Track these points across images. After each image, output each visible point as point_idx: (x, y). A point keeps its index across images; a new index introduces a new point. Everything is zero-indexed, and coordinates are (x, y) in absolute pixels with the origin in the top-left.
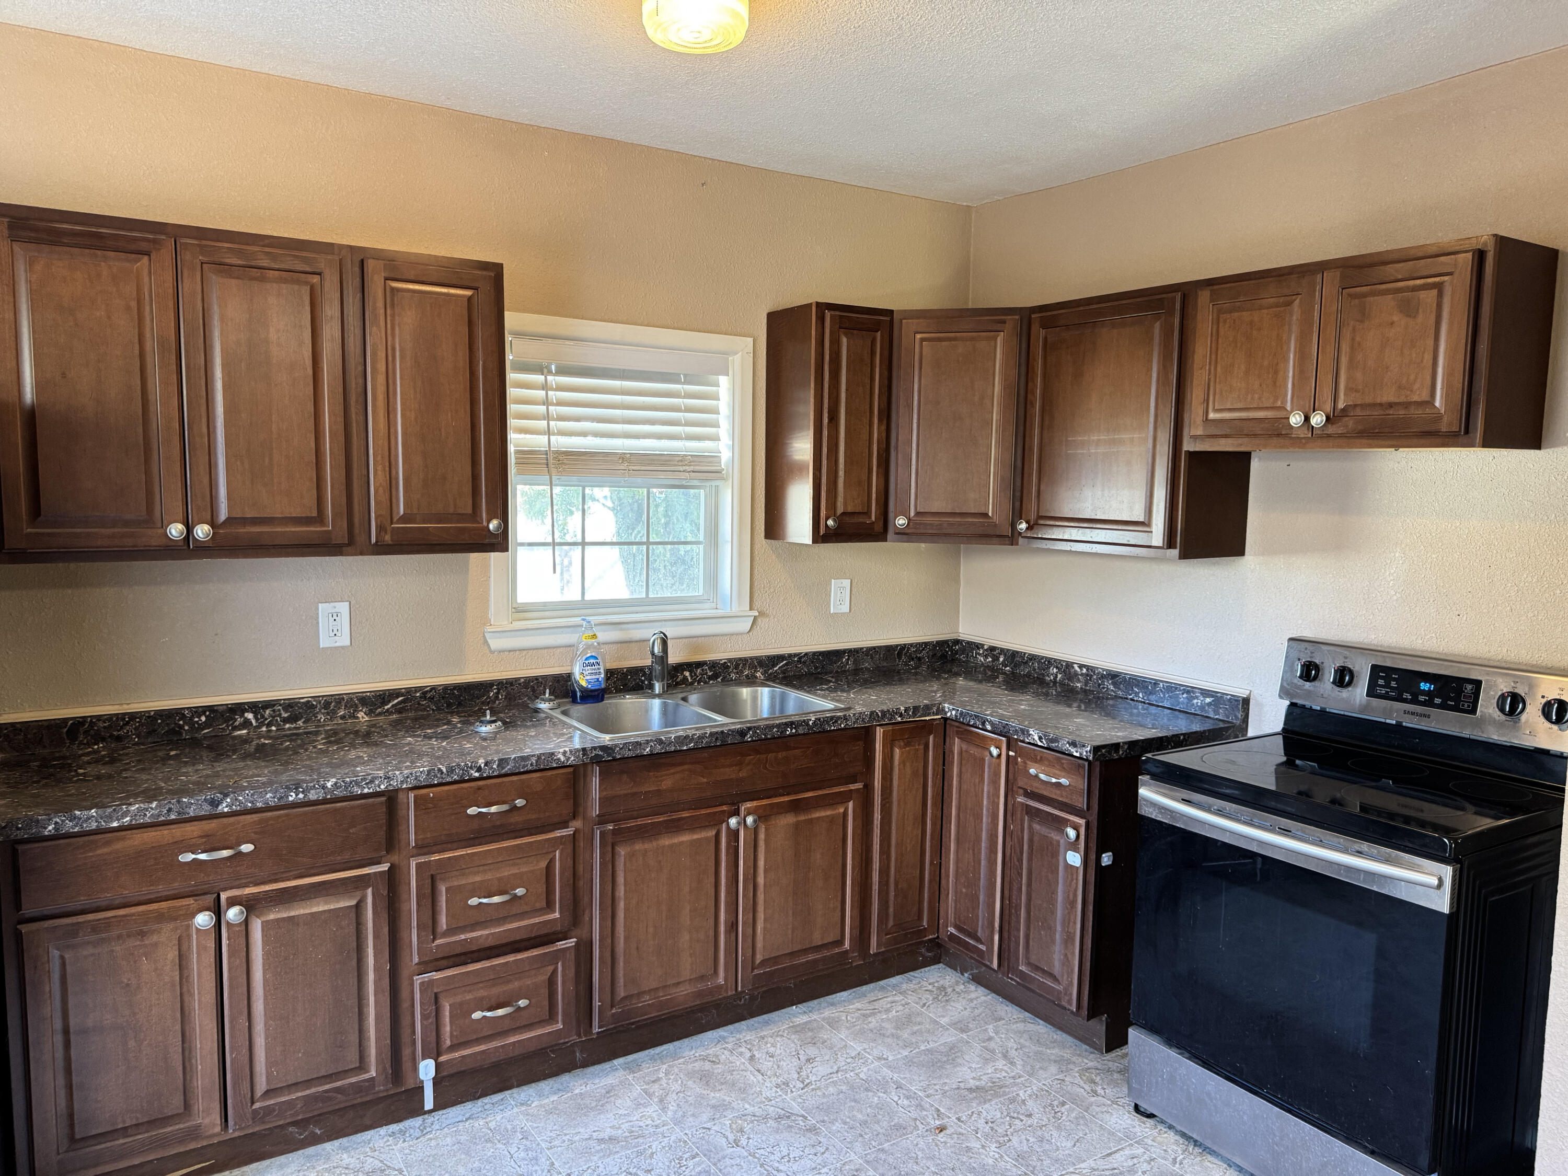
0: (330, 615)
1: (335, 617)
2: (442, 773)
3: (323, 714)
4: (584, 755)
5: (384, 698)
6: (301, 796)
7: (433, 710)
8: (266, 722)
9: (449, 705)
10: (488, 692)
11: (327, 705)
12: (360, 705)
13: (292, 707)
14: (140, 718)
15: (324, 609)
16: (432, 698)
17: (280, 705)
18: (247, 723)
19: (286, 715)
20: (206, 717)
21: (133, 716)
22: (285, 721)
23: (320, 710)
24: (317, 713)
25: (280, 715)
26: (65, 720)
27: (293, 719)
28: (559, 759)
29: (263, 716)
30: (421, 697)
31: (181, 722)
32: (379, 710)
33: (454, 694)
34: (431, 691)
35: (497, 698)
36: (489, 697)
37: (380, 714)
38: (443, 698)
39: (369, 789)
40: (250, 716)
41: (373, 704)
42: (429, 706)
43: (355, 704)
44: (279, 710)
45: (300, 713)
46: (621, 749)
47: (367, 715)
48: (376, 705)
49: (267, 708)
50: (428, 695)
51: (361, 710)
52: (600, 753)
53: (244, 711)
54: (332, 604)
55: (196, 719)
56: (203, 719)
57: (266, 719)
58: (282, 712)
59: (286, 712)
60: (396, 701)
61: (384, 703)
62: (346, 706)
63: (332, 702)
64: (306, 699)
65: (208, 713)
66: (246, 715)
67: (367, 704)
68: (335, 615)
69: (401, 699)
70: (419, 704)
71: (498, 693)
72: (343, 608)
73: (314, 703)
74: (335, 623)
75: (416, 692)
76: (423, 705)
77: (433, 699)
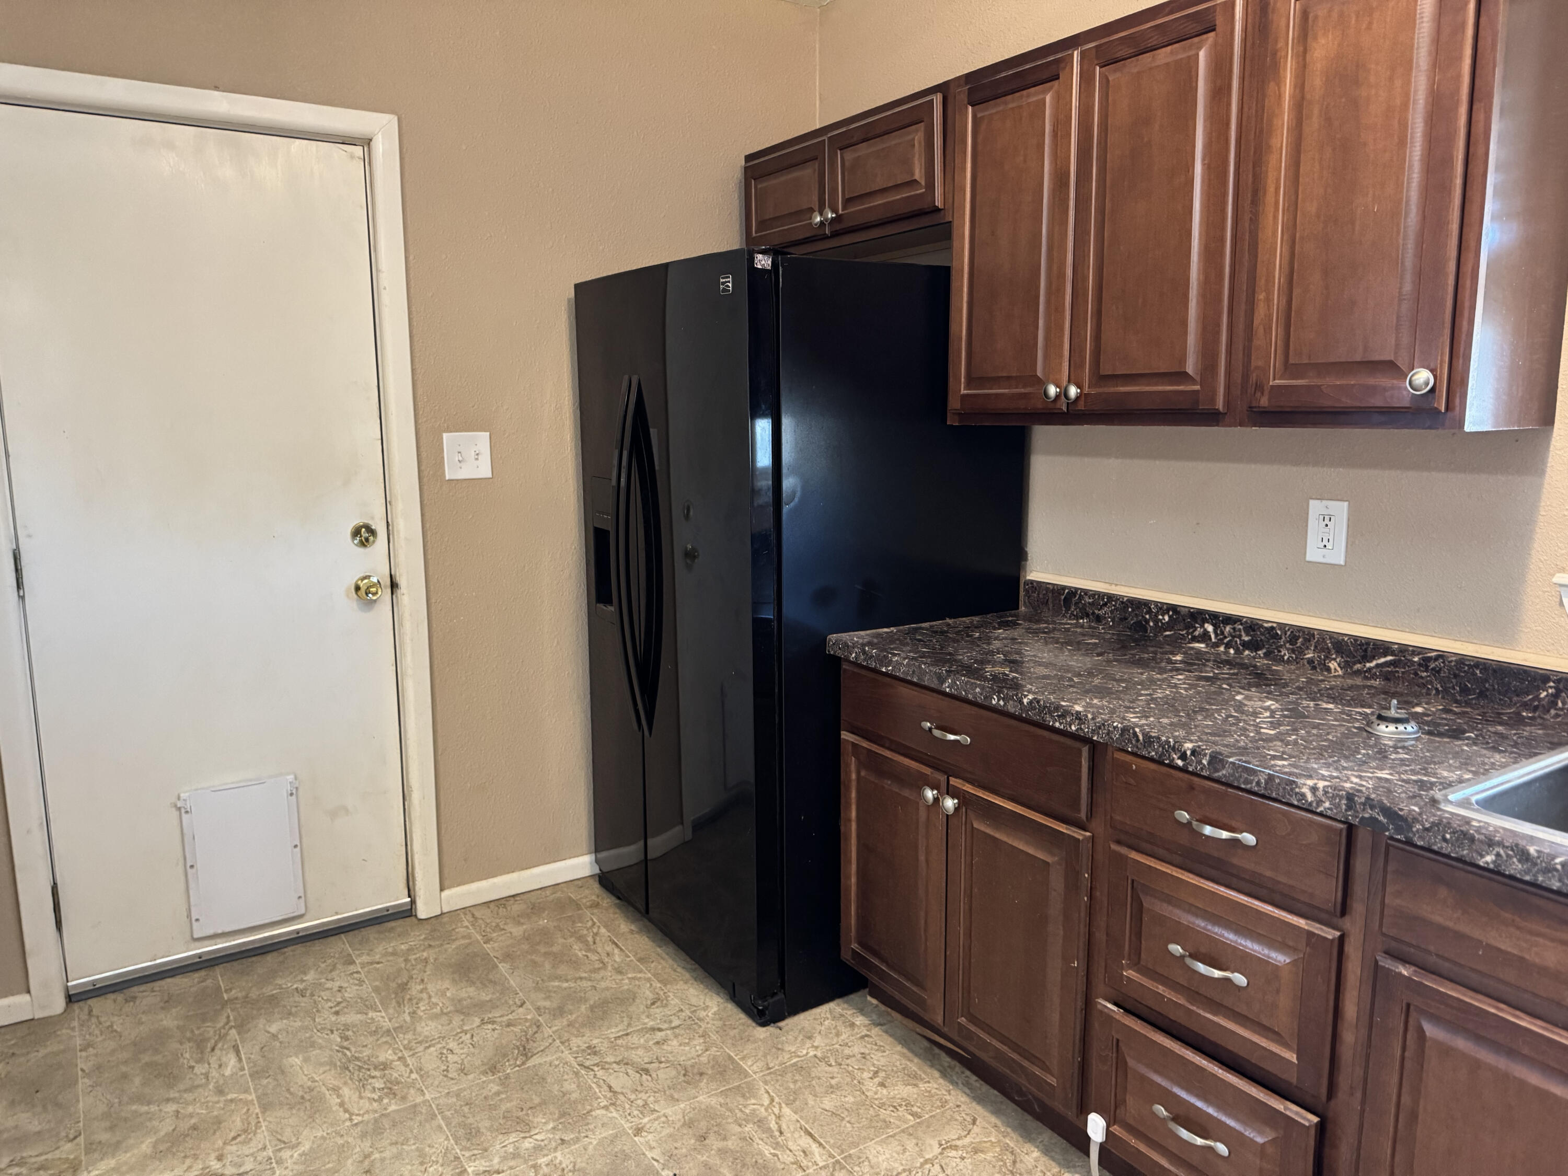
0: (1322, 517)
1: (1327, 521)
2: (1138, 740)
3: (1288, 649)
4: (1349, 808)
5: (1366, 650)
6: (1002, 703)
7: (1437, 689)
8: (1225, 641)
9: (1465, 691)
10: (1538, 688)
11: (1293, 640)
12: (1333, 651)
13: (1254, 631)
14: (1116, 601)
15: (1316, 507)
16: (1437, 671)
17: (1241, 624)
18: (1205, 637)
19: (1247, 639)
20: (1170, 617)
21: (1111, 597)
22: (1246, 645)
23: (1285, 645)
24: (1281, 646)
25: (1240, 636)
26: (1064, 588)
27: (1254, 646)
28: (1303, 795)
29: (1222, 633)
30: (1420, 665)
31: (1147, 616)
32: (1358, 666)
33: (1474, 674)
34: (1437, 658)
35: (1553, 704)
36: (1537, 698)
37: (1358, 673)
38: (1456, 676)
39: (1061, 724)
40: (1210, 628)
41: (1350, 654)
42: (1431, 683)
43: (1328, 648)
44: (1240, 630)
45: (1261, 640)
46: (1427, 830)
47: (1341, 668)
48: (1354, 657)
49: (1228, 624)
50: (1432, 665)
51: (1334, 659)
52: (1381, 818)
53: (1204, 621)
54: (1324, 502)
55: (1160, 617)
56: (1167, 618)
57: (1225, 637)
58: (1243, 633)
59: (1247, 635)
60: (1382, 660)
61: (1366, 658)
62: (1316, 647)
63: (1299, 637)
64: (1270, 625)
65: (1171, 613)
66: (1206, 625)
67: (1343, 653)
68: (1327, 518)
69: (1389, 658)
70: (1416, 674)
71: (1556, 696)
72: (1340, 509)
73: (1279, 632)
74: (1327, 530)
75: (1414, 653)
76: (1422, 677)
77: (1439, 672)
